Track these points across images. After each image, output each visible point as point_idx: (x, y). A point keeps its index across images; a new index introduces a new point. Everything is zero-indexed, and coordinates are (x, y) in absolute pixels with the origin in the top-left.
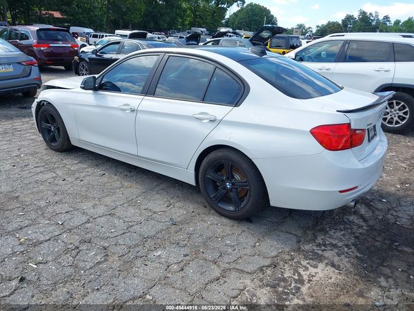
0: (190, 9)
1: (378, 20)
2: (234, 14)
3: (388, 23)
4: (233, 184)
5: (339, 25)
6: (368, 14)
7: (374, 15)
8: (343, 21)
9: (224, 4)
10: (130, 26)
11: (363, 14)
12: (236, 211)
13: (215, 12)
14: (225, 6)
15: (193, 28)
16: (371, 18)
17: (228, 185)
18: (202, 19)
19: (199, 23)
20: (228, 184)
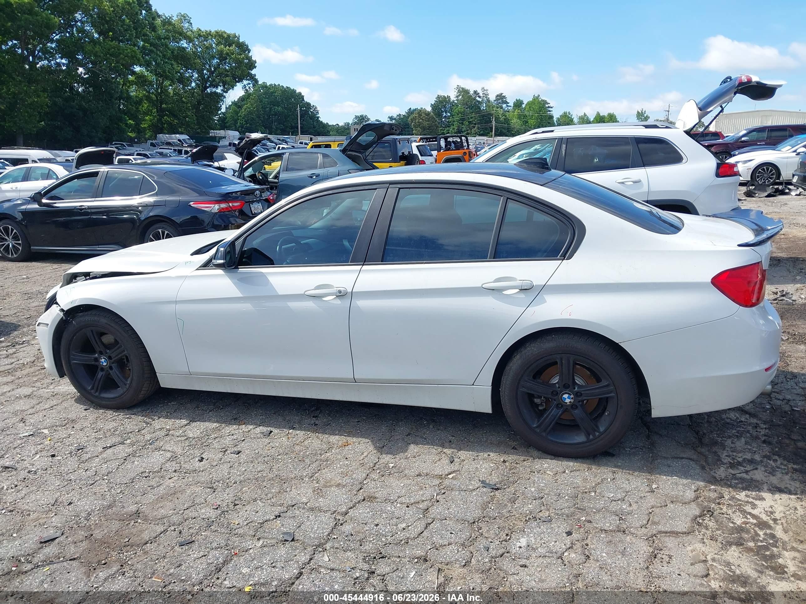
0: (148, 98)
1: (488, 101)
2: (234, 103)
3: (504, 106)
4: (577, 395)
5: (428, 114)
6: (472, 92)
7: (481, 95)
8: (434, 107)
9: (216, 86)
10: (21, 140)
11: (463, 92)
12: (589, 441)
13: (199, 103)
14: (219, 90)
15: (160, 136)
16: (478, 99)
17: (567, 399)
18: (175, 116)
19: (170, 124)
20: (566, 396)
